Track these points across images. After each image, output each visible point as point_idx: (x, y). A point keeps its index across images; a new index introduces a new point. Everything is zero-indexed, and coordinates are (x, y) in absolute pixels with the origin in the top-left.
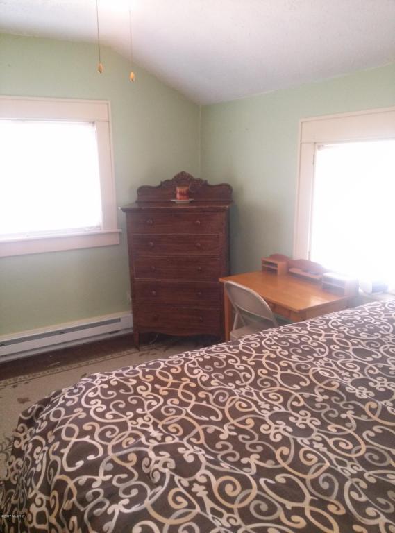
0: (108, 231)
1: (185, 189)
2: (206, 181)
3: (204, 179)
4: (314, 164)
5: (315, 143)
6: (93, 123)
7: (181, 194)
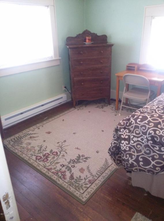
0: (56, 58)
1: (90, 38)
2: (96, 34)
3: (96, 33)
4: (151, 25)
5: (152, 16)
6: (48, 6)
7: (89, 40)
